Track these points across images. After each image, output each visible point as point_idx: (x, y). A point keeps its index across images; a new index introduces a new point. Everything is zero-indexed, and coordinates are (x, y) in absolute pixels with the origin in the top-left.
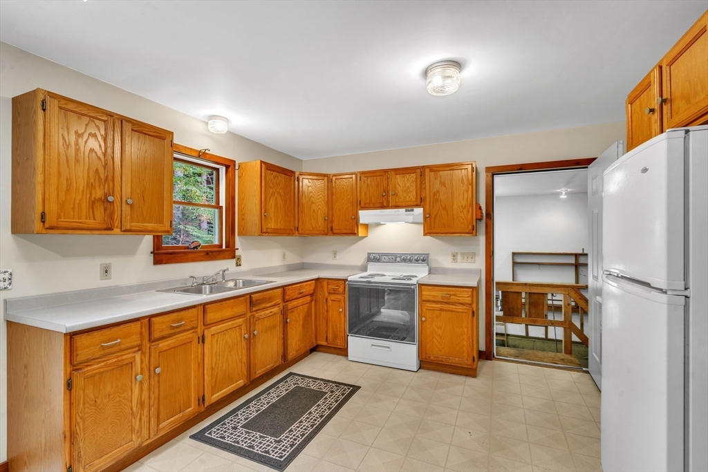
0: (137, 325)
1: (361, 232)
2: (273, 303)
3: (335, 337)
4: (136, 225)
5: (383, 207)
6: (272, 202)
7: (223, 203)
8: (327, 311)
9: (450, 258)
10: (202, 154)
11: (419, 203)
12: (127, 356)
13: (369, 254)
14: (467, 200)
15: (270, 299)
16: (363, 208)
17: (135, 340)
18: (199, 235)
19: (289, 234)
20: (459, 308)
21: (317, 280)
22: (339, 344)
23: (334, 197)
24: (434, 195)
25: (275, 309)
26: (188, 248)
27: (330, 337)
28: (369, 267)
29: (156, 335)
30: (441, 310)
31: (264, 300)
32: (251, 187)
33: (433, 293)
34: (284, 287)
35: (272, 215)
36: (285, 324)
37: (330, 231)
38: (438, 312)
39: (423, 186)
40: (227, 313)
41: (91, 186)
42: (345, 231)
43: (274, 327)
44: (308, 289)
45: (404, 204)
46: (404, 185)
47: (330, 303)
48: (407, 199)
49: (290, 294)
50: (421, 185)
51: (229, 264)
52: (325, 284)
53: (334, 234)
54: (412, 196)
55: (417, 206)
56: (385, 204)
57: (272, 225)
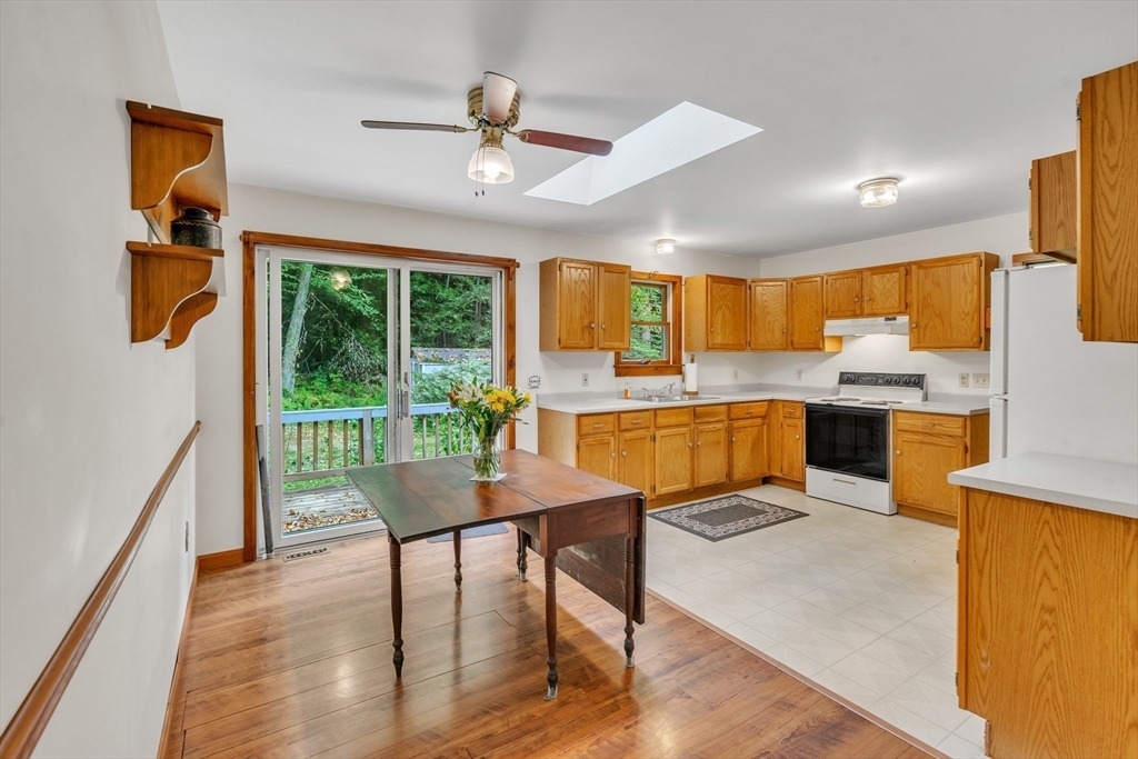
0: (611, 418)
1: (829, 346)
2: (717, 419)
3: (791, 467)
4: (607, 344)
5: (855, 316)
6: (719, 316)
7: (670, 319)
8: (782, 438)
9: (957, 381)
10: (651, 276)
11: (903, 309)
12: (606, 437)
13: (842, 374)
14: (971, 304)
15: (713, 414)
16: (830, 318)
17: (609, 427)
18: (641, 349)
19: (739, 350)
20: (946, 441)
21: (772, 401)
22: (796, 476)
23: (795, 305)
24: (924, 298)
25: (719, 425)
26: (640, 363)
27: (785, 469)
28: (842, 390)
29: (623, 427)
30: (922, 442)
31: (708, 414)
32: (696, 301)
33: (911, 422)
34: (728, 404)
35: (719, 330)
36: (730, 443)
37: (790, 345)
38: (917, 445)
39: (909, 288)
40: (674, 420)
41: (582, 317)
42: (809, 346)
43: (718, 443)
44: (761, 410)
45: (882, 311)
46: (885, 288)
47: (785, 428)
48: (888, 305)
49: (735, 411)
50: (906, 289)
51: (675, 379)
52: (780, 406)
53: (795, 349)
54: (894, 301)
55: (900, 313)
56: (858, 312)
57: (719, 340)
